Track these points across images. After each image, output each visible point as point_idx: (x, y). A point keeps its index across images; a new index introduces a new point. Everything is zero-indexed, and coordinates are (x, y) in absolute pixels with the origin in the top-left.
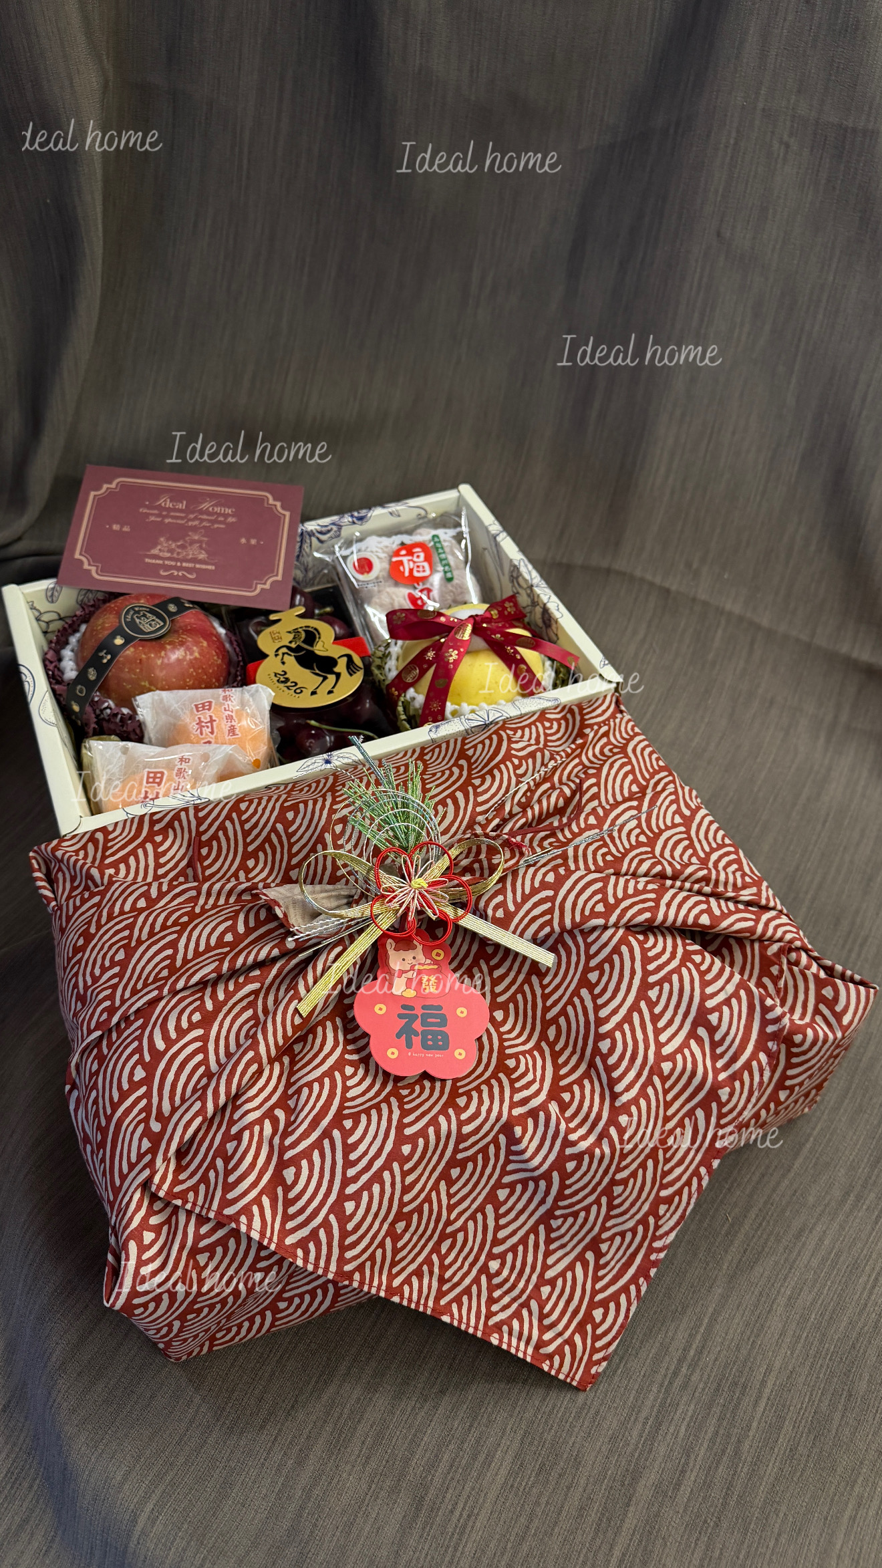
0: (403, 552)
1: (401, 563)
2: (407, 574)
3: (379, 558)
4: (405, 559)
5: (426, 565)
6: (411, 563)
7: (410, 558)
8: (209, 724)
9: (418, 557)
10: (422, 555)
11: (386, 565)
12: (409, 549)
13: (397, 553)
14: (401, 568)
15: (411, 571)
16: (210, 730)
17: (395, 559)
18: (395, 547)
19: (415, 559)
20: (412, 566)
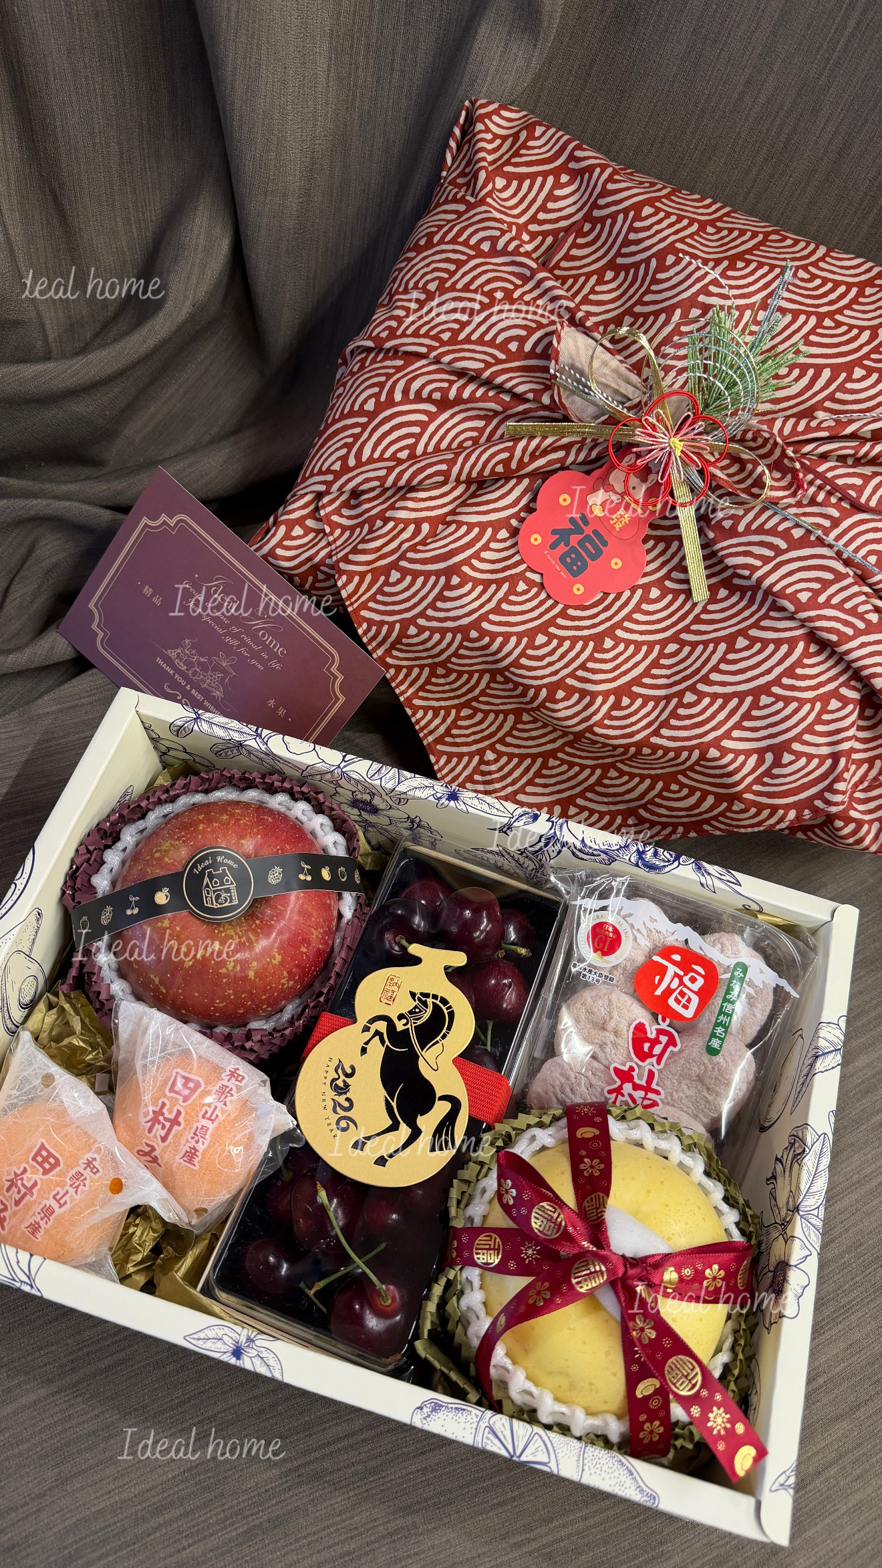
0: (677, 958)
1: (663, 971)
2: (658, 992)
3: (635, 939)
4: (672, 969)
5: (695, 1000)
6: (676, 981)
7: (682, 973)
8: (168, 1124)
9: (693, 980)
10: (700, 982)
11: (640, 959)
12: (689, 959)
13: (667, 952)
14: (657, 978)
15: (668, 992)
16: (163, 1133)
17: (656, 958)
18: (671, 941)
19: (686, 980)
20: (673, 986)
